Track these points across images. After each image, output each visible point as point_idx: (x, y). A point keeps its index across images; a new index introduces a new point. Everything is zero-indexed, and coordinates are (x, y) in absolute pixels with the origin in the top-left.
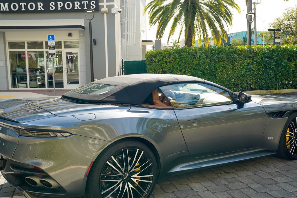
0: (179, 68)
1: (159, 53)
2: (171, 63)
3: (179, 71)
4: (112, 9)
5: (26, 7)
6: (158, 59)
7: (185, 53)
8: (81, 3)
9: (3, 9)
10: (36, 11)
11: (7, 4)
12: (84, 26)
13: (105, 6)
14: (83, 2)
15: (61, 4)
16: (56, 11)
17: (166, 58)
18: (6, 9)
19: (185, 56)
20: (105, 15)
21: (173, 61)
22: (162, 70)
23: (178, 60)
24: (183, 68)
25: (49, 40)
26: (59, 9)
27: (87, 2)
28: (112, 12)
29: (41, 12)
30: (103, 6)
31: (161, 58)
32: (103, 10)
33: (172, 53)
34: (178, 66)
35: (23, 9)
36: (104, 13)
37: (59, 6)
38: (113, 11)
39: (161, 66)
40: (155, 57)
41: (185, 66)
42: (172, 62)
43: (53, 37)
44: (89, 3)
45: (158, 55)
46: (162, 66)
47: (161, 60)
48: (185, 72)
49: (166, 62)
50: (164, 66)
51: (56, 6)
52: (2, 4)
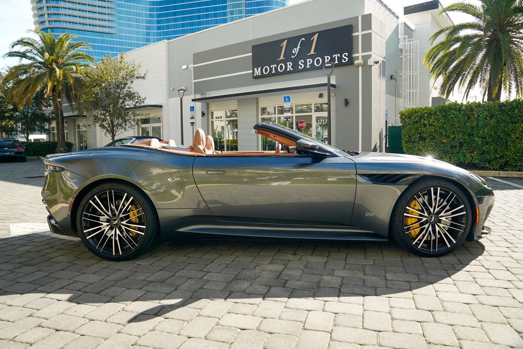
0: (444, 133)
1: (414, 112)
2: (432, 125)
3: (444, 138)
4: (369, 60)
5: (276, 69)
7: (454, 112)
8: (331, 57)
10: (286, 72)
11: (259, 68)
12: (334, 83)
13: (360, 58)
14: (334, 56)
15: (310, 61)
16: (305, 70)
17: (425, 119)
18: (259, 74)
19: (453, 116)
20: (360, 68)
21: (435, 122)
22: (419, 136)
23: (443, 122)
24: (451, 133)
25: (285, 101)
26: (308, 67)
27: (339, 55)
28: (369, 64)
29: (290, 72)
30: (357, 58)
31: (417, 119)
32: (356, 62)
33: (433, 112)
34: (442, 130)
35: (274, 72)
36: (358, 67)
37: (308, 64)
38: (370, 62)
39: (418, 130)
40: (409, 118)
41: (455, 130)
42: (434, 124)
43: (289, 98)
44: (341, 56)
45: (413, 115)
46: (420, 130)
47: (417, 122)
48: (453, 139)
49: (425, 125)
50: (421, 130)
51: (305, 64)
52: (256, 69)
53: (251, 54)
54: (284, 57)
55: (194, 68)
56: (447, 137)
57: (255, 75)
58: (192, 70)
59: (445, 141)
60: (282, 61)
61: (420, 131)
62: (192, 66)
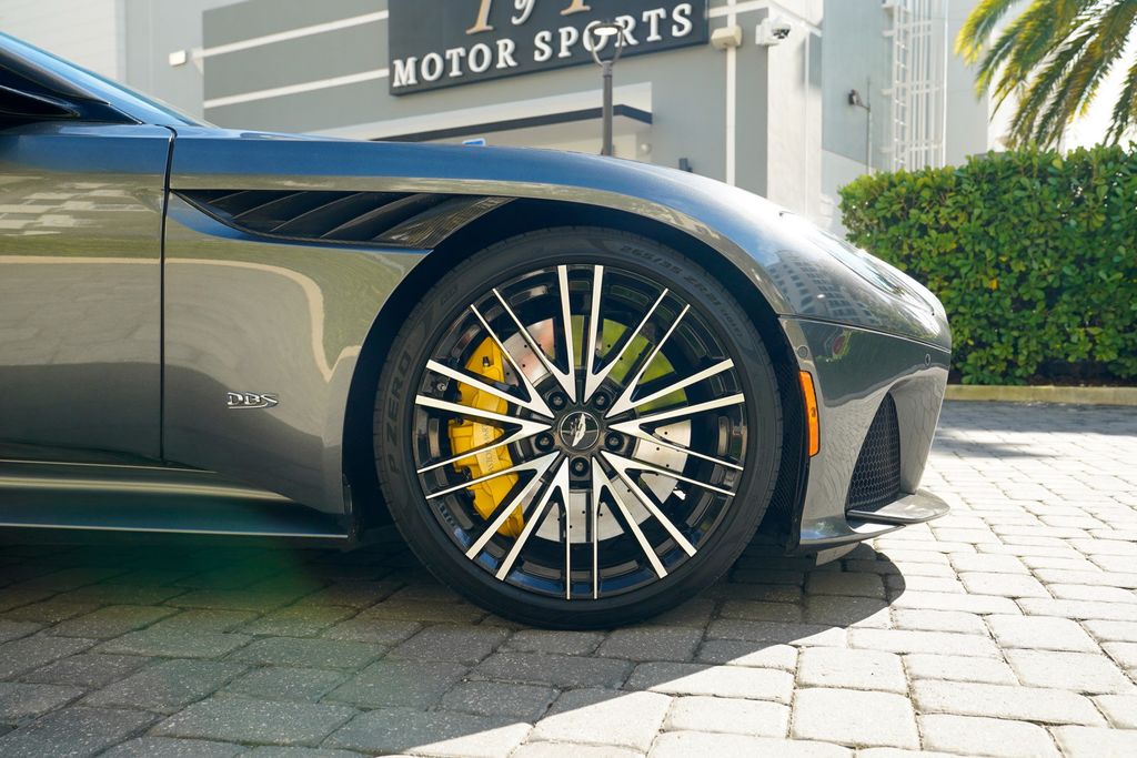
0: (989, 254)
1: (886, 184)
2: (947, 229)
3: (991, 272)
4: (758, 28)
5: (463, 61)
6: (881, 214)
7: (1025, 181)
8: (638, 19)
9: (400, 81)
10: (493, 76)
11: (411, 61)
12: (647, 108)
13: (732, 21)
14: (646, 15)
15: (569, 34)
16: (555, 65)
17: (922, 209)
18: (408, 79)
19: (1019, 193)
20: (731, 56)
21: (956, 218)
23: (985, 217)
24: (1014, 255)
26: (564, 53)
27: (662, 12)
28: (758, 42)
29: (508, 74)
30: (722, 21)
31: (896, 207)
32: (717, 35)
33: (952, 183)
34: (983, 246)
35: (455, 73)
36: (725, 50)
37: (565, 43)
38: (763, 34)
39: (900, 248)
40: (870, 204)
41: (1027, 243)
42: (954, 225)
44: (669, 14)
45: (882, 194)
46: (905, 247)
47: (894, 220)
48: (1023, 277)
49: (923, 230)
50: (911, 248)
51: (555, 43)
52: (398, 63)
53: (384, 15)
54: (488, 24)
55: (207, 60)
56: (1003, 268)
57: (396, 84)
58: (200, 66)
59: (994, 285)
60: (481, 36)
61: (906, 251)
62: (200, 54)
